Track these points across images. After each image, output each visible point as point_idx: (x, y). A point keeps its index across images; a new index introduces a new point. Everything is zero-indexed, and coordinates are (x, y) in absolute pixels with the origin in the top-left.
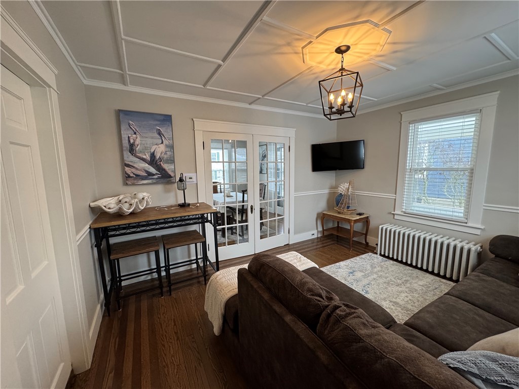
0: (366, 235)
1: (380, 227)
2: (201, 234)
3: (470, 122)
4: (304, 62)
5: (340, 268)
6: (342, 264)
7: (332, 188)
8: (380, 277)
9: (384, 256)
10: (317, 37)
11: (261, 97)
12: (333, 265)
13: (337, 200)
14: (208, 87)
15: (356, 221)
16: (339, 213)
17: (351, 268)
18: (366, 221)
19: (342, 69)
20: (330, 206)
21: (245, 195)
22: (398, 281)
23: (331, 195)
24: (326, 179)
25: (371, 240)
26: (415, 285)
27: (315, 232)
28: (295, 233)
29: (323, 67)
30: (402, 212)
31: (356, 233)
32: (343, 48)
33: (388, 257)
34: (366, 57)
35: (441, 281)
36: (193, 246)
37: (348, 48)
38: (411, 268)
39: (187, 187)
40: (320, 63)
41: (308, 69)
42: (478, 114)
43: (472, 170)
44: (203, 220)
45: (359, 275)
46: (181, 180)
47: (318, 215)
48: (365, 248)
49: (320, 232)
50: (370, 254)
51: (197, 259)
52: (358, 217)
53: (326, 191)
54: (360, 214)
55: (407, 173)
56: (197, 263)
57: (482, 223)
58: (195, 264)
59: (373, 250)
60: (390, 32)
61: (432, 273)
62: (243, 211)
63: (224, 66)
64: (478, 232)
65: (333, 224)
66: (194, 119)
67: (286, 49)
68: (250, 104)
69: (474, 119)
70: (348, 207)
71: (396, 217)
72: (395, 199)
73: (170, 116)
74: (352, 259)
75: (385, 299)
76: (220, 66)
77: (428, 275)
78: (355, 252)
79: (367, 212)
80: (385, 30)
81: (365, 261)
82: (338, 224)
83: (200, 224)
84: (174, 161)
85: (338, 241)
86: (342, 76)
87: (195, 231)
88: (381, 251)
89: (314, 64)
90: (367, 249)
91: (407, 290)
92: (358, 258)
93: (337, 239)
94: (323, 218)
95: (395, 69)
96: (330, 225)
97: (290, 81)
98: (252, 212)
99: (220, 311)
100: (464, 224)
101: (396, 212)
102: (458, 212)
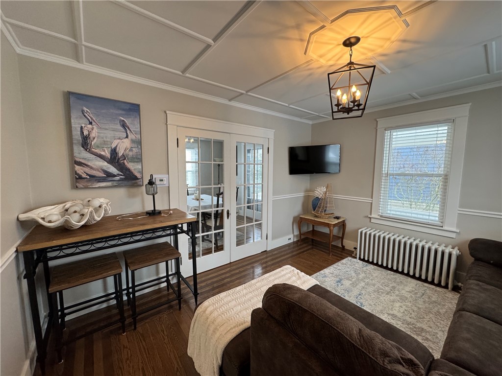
0: (342, 238)
1: (360, 231)
2: (172, 245)
3: (443, 130)
4: (305, 53)
5: (325, 277)
6: (326, 271)
7: (307, 191)
8: (367, 284)
9: (363, 260)
10: (333, 21)
11: (245, 92)
12: (318, 273)
13: (315, 204)
14: (187, 75)
15: (335, 225)
16: (316, 217)
17: (337, 276)
18: (343, 225)
19: (351, 63)
20: (305, 209)
21: (220, 199)
22: (387, 288)
23: (307, 198)
24: (303, 181)
25: (348, 244)
26: (403, 291)
27: (291, 236)
28: (274, 238)
29: (323, 61)
30: (379, 215)
31: (336, 238)
32: (353, 40)
33: (368, 261)
34: (370, 54)
35: (424, 286)
36: (163, 265)
37: (358, 40)
38: (392, 273)
39: (158, 191)
40: (321, 56)
41: (307, 62)
42: (450, 124)
43: (446, 175)
44: (175, 230)
45: (347, 283)
46: (151, 183)
47: (295, 219)
48: (342, 252)
49: (297, 236)
50: (350, 258)
51: (168, 276)
52: (336, 221)
53: (302, 194)
54: (337, 218)
55: (383, 178)
56: (168, 281)
57: (458, 227)
58: (166, 283)
59: (351, 254)
60: (408, 25)
61: (413, 277)
62: (219, 216)
63: (215, 46)
64: (453, 235)
65: (308, 228)
66: (167, 112)
67: (294, 34)
68: (230, 100)
69: (446, 128)
70: (325, 210)
71: (373, 220)
72: (372, 203)
73: (138, 106)
74: (335, 266)
75: (382, 312)
76: (209, 46)
77: (410, 279)
78: (336, 257)
79: (344, 215)
80: (405, 22)
81: (347, 267)
82: (313, 228)
83: (172, 236)
84: (141, 159)
85: (313, 245)
86: (350, 70)
87: (167, 243)
88: (360, 255)
89: (314, 57)
91: (398, 298)
92: (339, 264)
93: (313, 242)
94: (299, 221)
95: (389, 72)
96: (305, 229)
97: (283, 76)
98: (228, 218)
99: (215, 362)
100: (440, 227)
101: (373, 216)
102: (433, 216)
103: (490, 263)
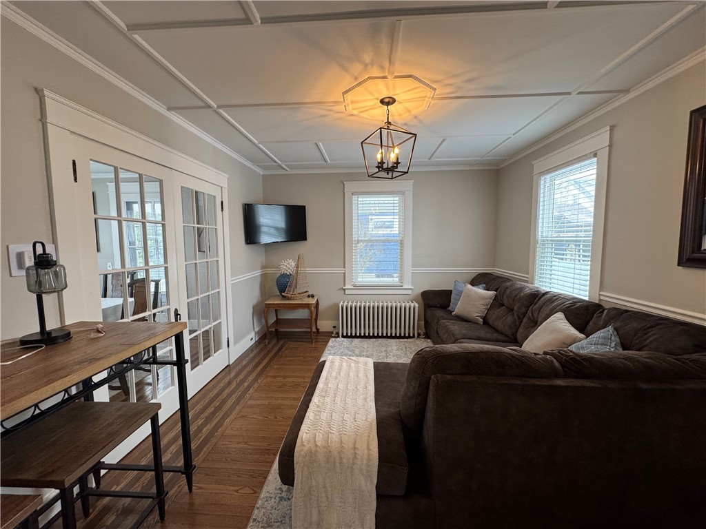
0: (316, 320)
1: (341, 305)
7: (263, 267)
9: (347, 337)
11: (215, 106)
15: (313, 306)
18: (317, 303)
19: (389, 123)
20: (263, 293)
23: (264, 277)
25: (325, 325)
27: (253, 335)
30: (352, 285)
32: (389, 100)
33: (351, 337)
37: (394, 101)
38: (374, 339)
42: (400, 195)
43: (401, 241)
46: (47, 262)
47: (254, 309)
49: (259, 332)
50: (333, 339)
54: (312, 296)
55: (354, 245)
57: (412, 285)
64: (410, 292)
67: (356, 68)
68: (169, 109)
69: (397, 199)
71: (347, 292)
72: (345, 273)
81: (338, 348)
88: (343, 333)
89: (349, 100)
93: (278, 335)
100: (400, 287)
101: (347, 287)
102: (395, 280)
103: (438, 307)
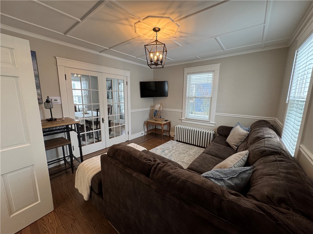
0: (169, 131)
1: (176, 126)
2: (67, 138)
3: (211, 75)
4: (135, 32)
5: (157, 150)
6: (158, 147)
7: (151, 107)
8: (176, 151)
9: (178, 141)
10: (143, 19)
11: (108, 49)
12: (154, 149)
13: (155, 114)
14: (68, 36)
15: (164, 124)
16: (156, 121)
17: (163, 149)
18: (169, 124)
19: (156, 41)
20: (151, 118)
22: (184, 152)
23: (151, 111)
24: (149, 101)
25: (172, 134)
26: (191, 152)
27: (143, 132)
28: (132, 133)
29: (146, 37)
30: (185, 118)
31: (165, 131)
32: (157, 29)
33: (179, 141)
34: (168, 36)
35: (201, 149)
36: (60, 149)
37: (159, 30)
38: (189, 145)
39: (53, 106)
40: (145, 34)
41: (138, 36)
42: (213, 73)
43: (211, 98)
44: (68, 130)
45: (167, 152)
46: (48, 101)
47: (145, 122)
48: (169, 138)
49: (146, 132)
50: (171, 141)
51: (64, 157)
52: (165, 122)
53: (149, 109)
54: (166, 121)
55: (187, 99)
56: (65, 160)
57: (215, 121)
58: (63, 161)
59: (172, 139)
60: (179, 26)
61: (197, 146)
62: (97, 123)
63: (82, 23)
64: (213, 125)
65: (153, 127)
66: (56, 57)
67: (125, 22)
68: (100, 52)
69: (212, 75)
70: (160, 117)
71: (183, 121)
72: (182, 112)
73: (35, 52)
74: (163, 145)
75: (179, 161)
76: (78, 22)
78: (164, 141)
79: (170, 119)
80: (176, 24)
81: (170, 144)
82: (155, 127)
83: (66, 133)
84: (40, 87)
85: (155, 136)
86: (157, 44)
87: (62, 138)
88: (176, 139)
89: (141, 34)
90: (170, 138)
91: (188, 155)
92: (166, 143)
93: (155, 135)
94: (147, 124)
95: (181, 45)
96: (151, 128)
97: (127, 42)
98: (103, 122)
100: (208, 122)
101: (183, 119)
102: (206, 117)
